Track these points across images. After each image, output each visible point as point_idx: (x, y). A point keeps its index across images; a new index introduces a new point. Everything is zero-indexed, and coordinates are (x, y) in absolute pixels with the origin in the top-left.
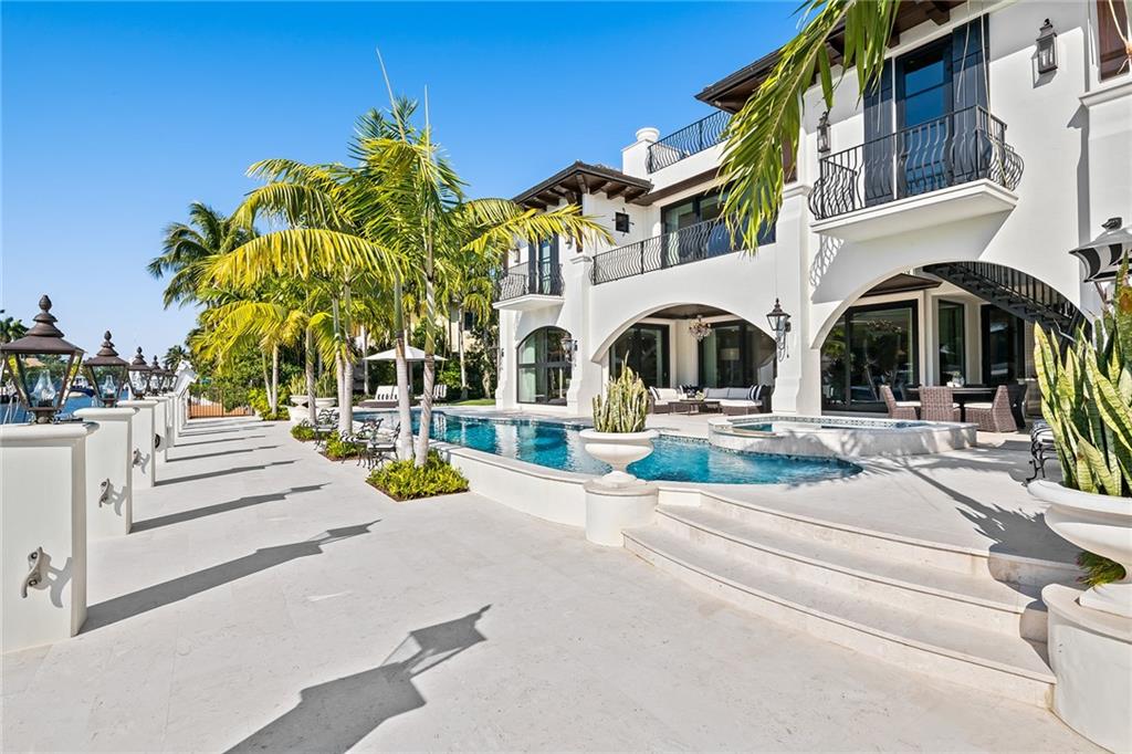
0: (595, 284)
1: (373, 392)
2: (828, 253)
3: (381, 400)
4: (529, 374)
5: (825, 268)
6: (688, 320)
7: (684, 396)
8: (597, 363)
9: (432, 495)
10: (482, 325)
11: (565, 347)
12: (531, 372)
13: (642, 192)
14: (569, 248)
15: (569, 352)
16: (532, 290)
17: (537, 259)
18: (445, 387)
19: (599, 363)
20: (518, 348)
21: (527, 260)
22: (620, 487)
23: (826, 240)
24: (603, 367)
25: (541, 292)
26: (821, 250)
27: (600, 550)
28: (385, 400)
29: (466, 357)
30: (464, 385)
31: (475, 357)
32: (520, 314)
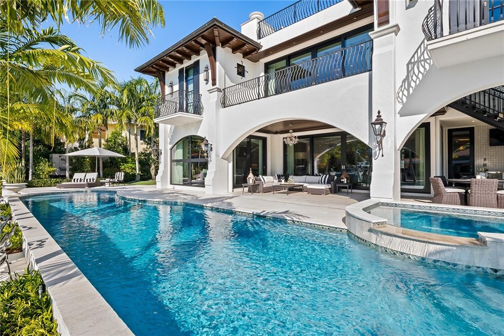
0: (224, 107)
1: (71, 176)
2: (414, 78)
3: (76, 183)
4: (178, 166)
5: (411, 89)
6: (278, 135)
8: (224, 159)
10: (149, 136)
11: (204, 148)
12: (180, 165)
13: (255, 50)
14: (207, 84)
15: (207, 151)
16: (181, 109)
17: (185, 89)
18: (123, 174)
20: (171, 149)
23: (413, 68)
24: (229, 162)
25: (187, 111)
26: (407, 77)
28: (79, 183)
29: (140, 155)
30: (138, 172)
31: (146, 155)
32: (173, 126)
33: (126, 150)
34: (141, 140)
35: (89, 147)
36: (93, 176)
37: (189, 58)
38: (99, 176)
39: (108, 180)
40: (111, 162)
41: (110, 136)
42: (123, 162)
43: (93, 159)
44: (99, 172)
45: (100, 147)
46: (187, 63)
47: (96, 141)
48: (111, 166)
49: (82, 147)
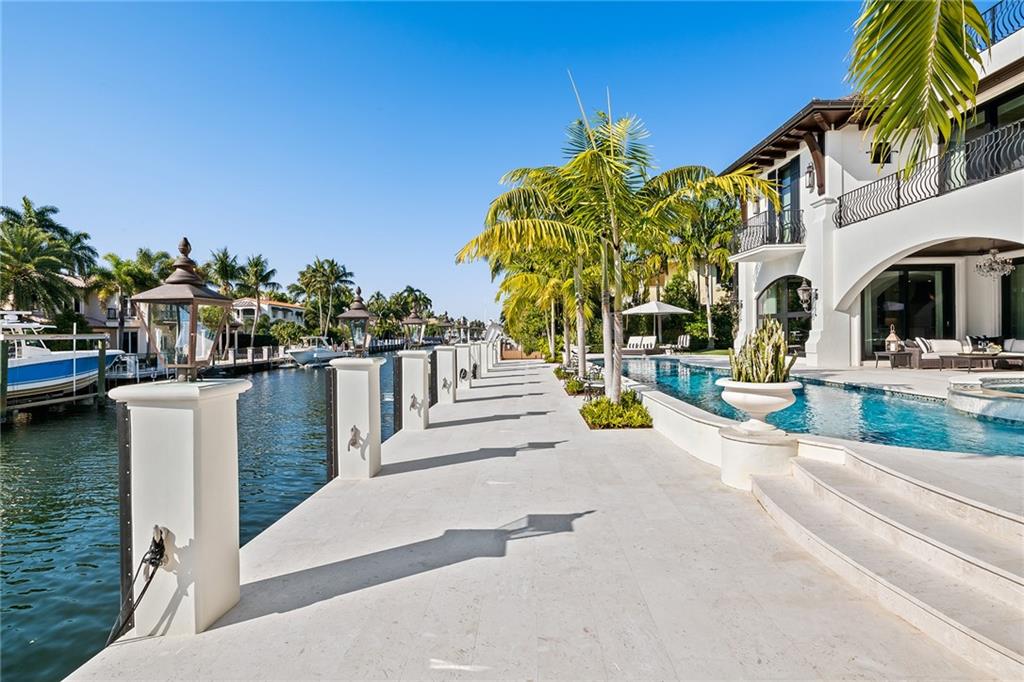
0: (841, 225)
1: (626, 341)
3: (632, 349)
7: (968, 349)
8: (843, 312)
9: (619, 427)
10: (730, 282)
11: (804, 296)
14: (811, 192)
15: (807, 301)
16: (771, 240)
18: (688, 337)
19: (849, 311)
20: (758, 299)
21: (766, 209)
22: (751, 434)
24: (853, 316)
25: (781, 241)
27: (726, 491)
28: (635, 349)
29: (714, 309)
30: (710, 335)
31: (725, 309)
32: (760, 264)
33: (693, 302)
34: (718, 282)
35: (644, 302)
36: (650, 341)
37: (783, 155)
38: (657, 341)
39: (669, 346)
40: (673, 321)
41: (671, 281)
42: (688, 321)
43: (650, 317)
44: (657, 335)
45: (658, 300)
46: (779, 164)
47: (653, 290)
48: (672, 327)
49: (637, 302)
